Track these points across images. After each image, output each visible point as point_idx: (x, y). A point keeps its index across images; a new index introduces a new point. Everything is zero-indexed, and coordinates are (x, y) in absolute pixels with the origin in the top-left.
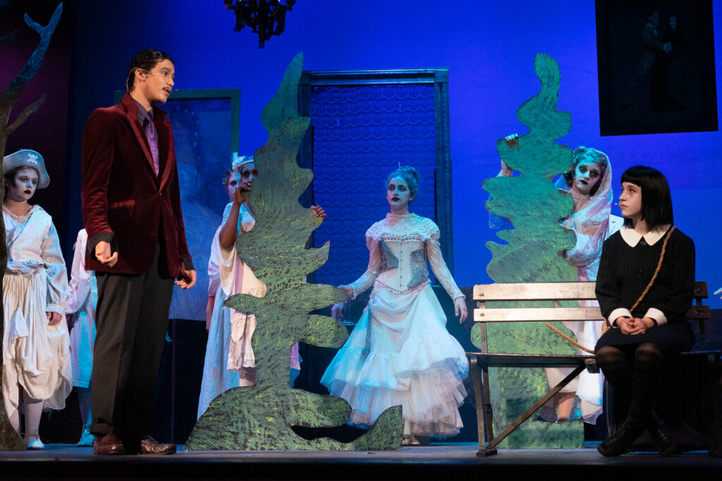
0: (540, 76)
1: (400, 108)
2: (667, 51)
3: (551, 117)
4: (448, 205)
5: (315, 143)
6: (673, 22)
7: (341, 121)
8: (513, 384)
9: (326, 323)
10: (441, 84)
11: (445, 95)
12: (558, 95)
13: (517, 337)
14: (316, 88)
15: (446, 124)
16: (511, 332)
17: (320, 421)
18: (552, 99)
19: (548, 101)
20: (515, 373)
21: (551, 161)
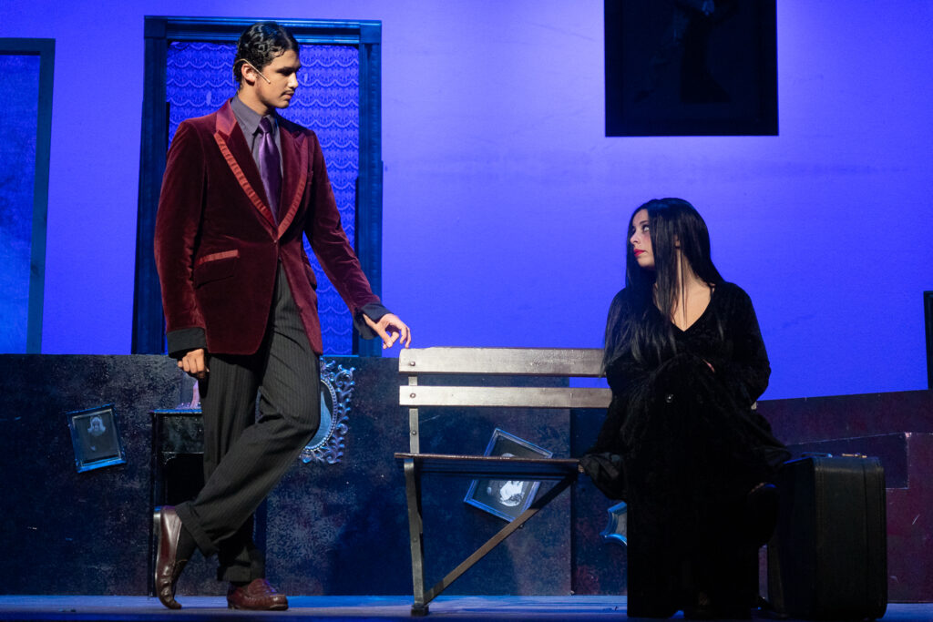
1: (306, 80)
4: (375, 232)
7: (213, 97)
10: (369, 46)
11: (375, 63)
14: (174, 43)
15: (374, 108)
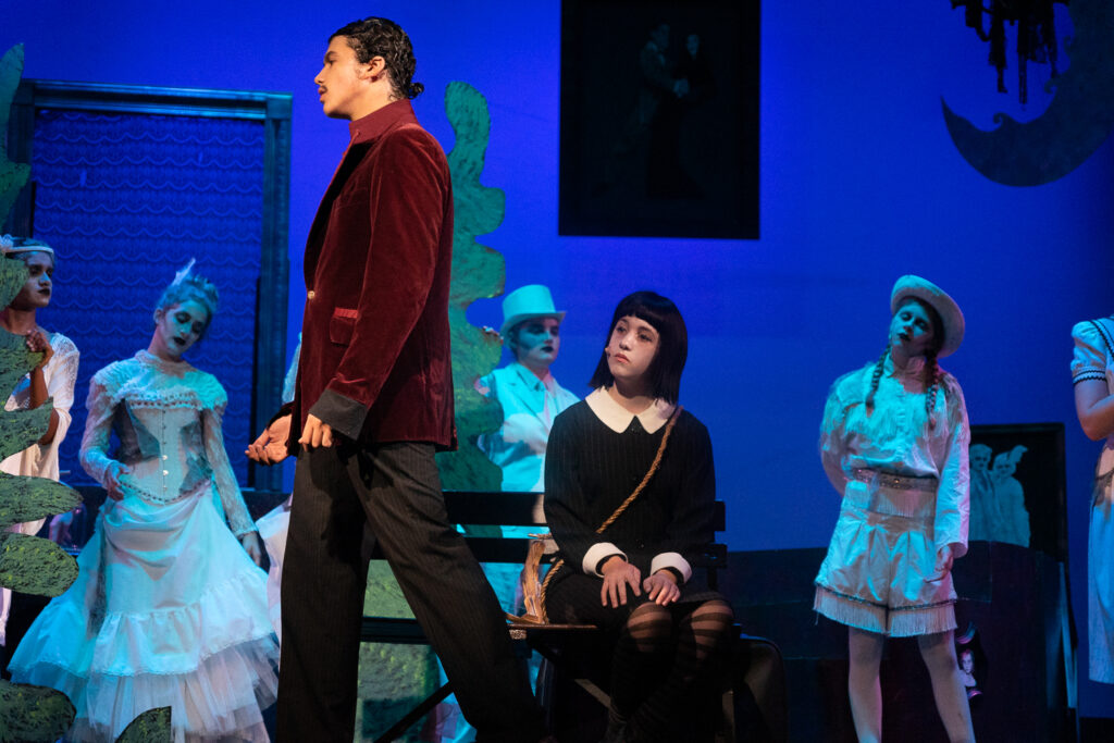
0: (455, 121)
1: (200, 159)
2: (680, 95)
3: (469, 197)
4: (278, 343)
5: (36, 214)
6: (693, 44)
7: (88, 177)
8: (377, 673)
9: (38, 550)
10: (277, 123)
11: (283, 142)
12: (483, 158)
13: (388, 588)
14: (44, 112)
15: (282, 196)
16: (380, 578)
17: (15, 732)
18: (474, 163)
19: (467, 167)
20: (383, 653)
21: (466, 274)
